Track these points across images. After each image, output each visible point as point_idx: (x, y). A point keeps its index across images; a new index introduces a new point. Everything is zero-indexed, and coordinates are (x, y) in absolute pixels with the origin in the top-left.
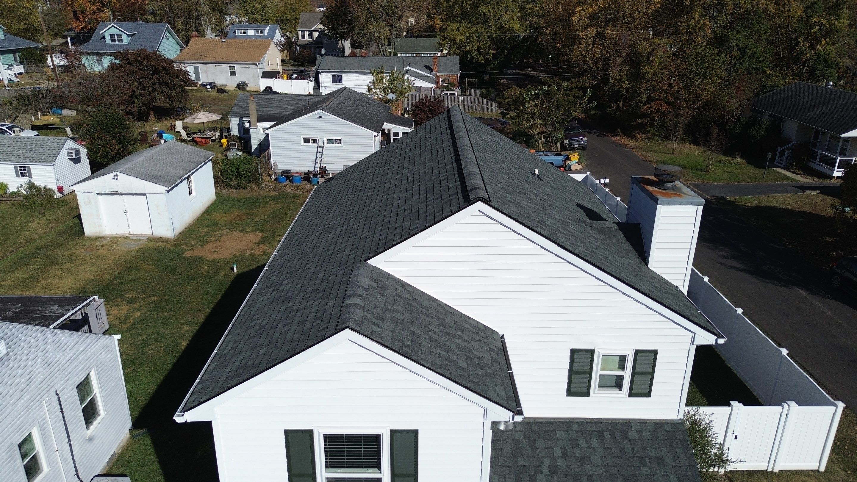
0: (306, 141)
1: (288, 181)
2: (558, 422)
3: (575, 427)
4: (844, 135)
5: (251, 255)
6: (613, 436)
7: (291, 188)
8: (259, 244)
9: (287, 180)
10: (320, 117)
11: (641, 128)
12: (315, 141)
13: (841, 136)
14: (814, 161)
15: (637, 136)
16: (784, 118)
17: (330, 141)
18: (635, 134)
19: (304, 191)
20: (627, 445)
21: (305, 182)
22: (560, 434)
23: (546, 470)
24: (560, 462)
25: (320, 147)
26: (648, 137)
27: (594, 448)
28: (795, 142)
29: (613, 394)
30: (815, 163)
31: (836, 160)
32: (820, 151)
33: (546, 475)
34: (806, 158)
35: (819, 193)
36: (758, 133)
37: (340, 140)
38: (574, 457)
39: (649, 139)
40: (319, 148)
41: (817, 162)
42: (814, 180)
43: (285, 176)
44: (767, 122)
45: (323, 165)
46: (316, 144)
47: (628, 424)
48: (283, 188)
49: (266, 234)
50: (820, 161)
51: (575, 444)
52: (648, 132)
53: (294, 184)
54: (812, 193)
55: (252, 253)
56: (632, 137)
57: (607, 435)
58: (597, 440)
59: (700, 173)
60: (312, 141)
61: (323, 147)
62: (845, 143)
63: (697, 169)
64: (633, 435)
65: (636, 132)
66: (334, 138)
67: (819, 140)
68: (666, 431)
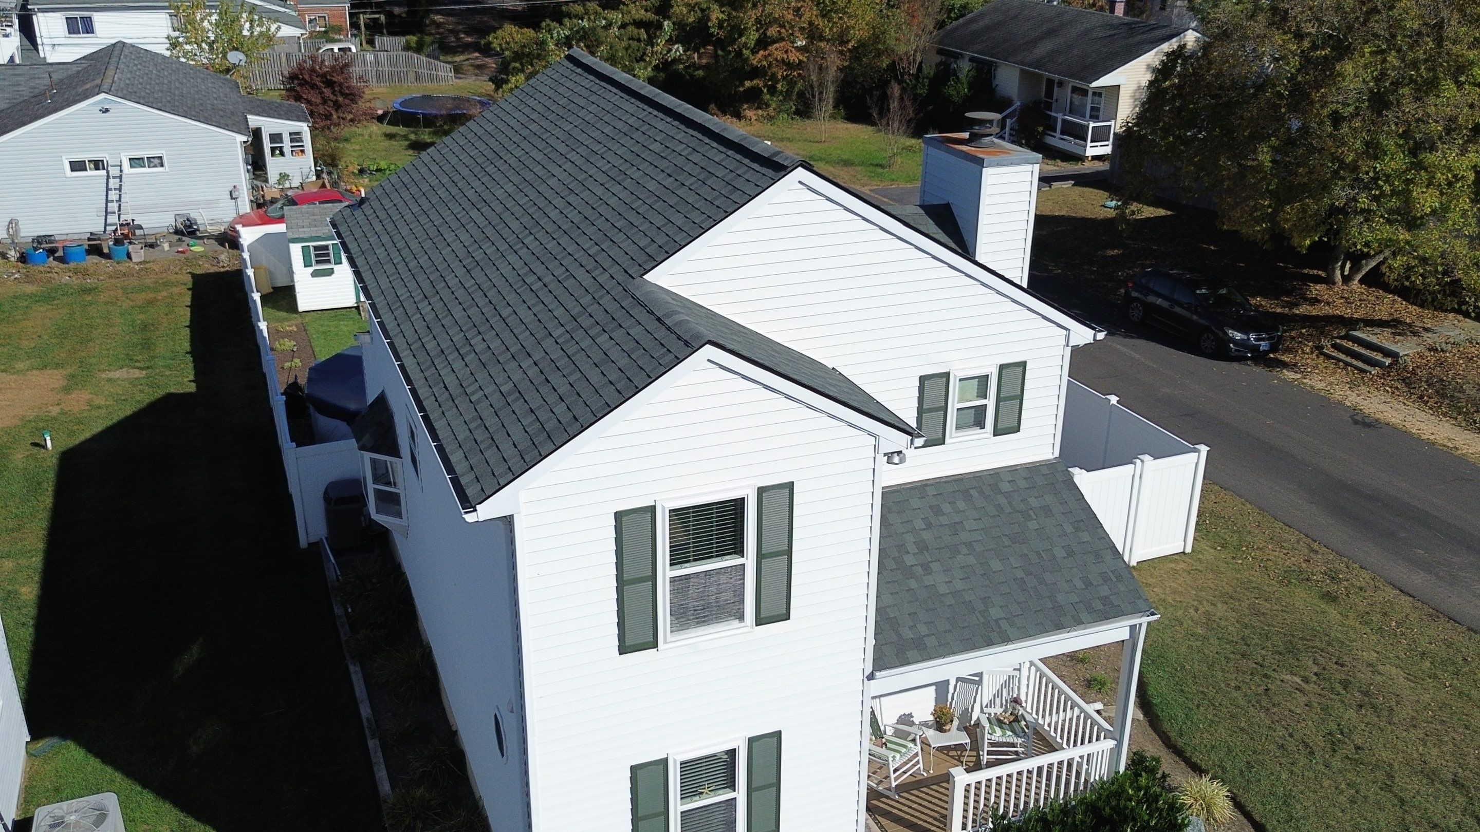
0: (78, 166)
1: (51, 258)
2: (907, 489)
3: (931, 491)
4: (1095, 84)
5: (63, 413)
6: (982, 493)
7: (68, 274)
8: (67, 390)
9: (48, 257)
10: (107, 111)
11: (754, 98)
12: (98, 165)
13: (1091, 86)
14: (1055, 134)
15: (749, 113)
16: (996, 63)
17: (136, 162)
18: (745, 110)
19: (102, 278)
20: (1003, 501)
21: (95, 259)
22: (915, 503)
23: (912, 548)
24: (926, 535)
25: (114, 177)
26: (768, 114)
27: (964, 511)
28: (1019, 103)
29: (974, 434)
30: (1055, 137)
31: (1088, 127)
32: (1060, 116)
33: (914, 554)
34: (1040, 129)
35: (1073, 185)
36: (958, 93)
37: (161, 158)
38: (942, 526)
39: (771, 118)
40: (111, 181)
41: (1058, 134)
42: (1058, 166)
43: (43, 249)
44: (969, 71)
45: (126, 217)
46: (104, 172)
47: (995, 475)
48: (48, 275)
49: (69, 370)
50: (1063, 133)
51: (938, 511)
52: (768, 106)
53: (72, 265)
54: (1063, 186)
55: (62, 409)
56: (738, 116)
57: (974, 493)
58: (964, 501)
59: (880, 170)
60: (92, 166)
61: (120, 177)
62: (1097, 98)
63: (872, 165)
64: (1005, 487)
65: (745, 106)
66: (144, 154)
67: (1055, 98)
68: (1043, 475)
